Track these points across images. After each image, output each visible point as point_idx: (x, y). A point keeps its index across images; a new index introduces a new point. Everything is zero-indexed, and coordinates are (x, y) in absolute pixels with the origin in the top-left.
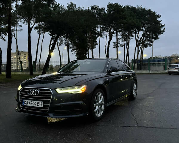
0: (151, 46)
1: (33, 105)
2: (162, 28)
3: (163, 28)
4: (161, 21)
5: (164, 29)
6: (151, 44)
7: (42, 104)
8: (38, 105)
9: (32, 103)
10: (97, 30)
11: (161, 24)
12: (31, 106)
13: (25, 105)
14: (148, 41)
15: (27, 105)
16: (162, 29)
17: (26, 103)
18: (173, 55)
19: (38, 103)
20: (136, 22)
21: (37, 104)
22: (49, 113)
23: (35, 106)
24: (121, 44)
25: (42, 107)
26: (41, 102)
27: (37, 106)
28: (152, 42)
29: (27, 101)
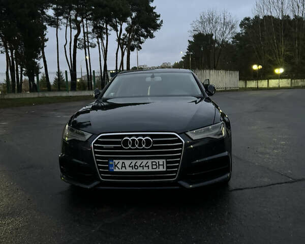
0: (141, 48)
1: (140, 170)
2: (159, 19)
3: (160, 21)
4: (155, 8)
5: (162, 21)
6: (140, 45)
7: (163, 165)
8: (154, 167)
9: (138, 164)
10: (47, 13)
11: (155, 13)
12: (134, 170)
13: (117, 170)
14: (136, 40)
15: (123, 170)
16: (158, 22)
17: (119, 166)
18: (163, 64)
19: (154, 163)
20: (123, 6)
21: (152, 165)
22: (179, 179)
23: (146, 169)
24: (91, 43)
25: (165, 170)
26: (161, 162)
27: (151, 170)
28: (142, 43)
29: (121, 161)
